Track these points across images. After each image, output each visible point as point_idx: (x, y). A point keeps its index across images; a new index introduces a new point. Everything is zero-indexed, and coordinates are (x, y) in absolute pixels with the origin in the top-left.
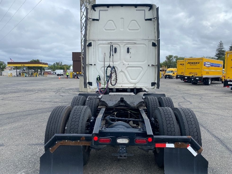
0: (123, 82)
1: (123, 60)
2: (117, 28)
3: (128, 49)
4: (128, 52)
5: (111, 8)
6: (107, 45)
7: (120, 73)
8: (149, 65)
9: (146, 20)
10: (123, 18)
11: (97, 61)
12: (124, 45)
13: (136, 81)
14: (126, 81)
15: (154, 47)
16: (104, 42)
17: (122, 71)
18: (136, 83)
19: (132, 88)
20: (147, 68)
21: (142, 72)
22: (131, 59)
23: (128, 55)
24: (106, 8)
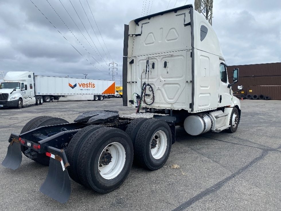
0: (160, 102)
1: (160, 77)
2: (156, 41)
3: (165, 63)
4: (165, 66)
5: (152, 19)
6: (144, 61)
7: (158, 91)
9: (186, 25)
10: (162, 28)
11: (138, 78)
12: (161, 58)
13: (173, 100)
14: (164, 101)
17: (160, 89)
18: (173, 104)
19: (169, 109)
20: (185, 85)
21: (180, 90)
22: (168, 74)
23: (165, 70)
24: (147, 21)
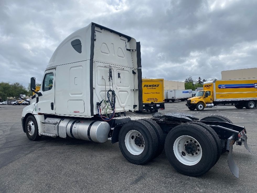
1: (116, 85)
2: (110, 52)
3: (119, 74)
4: (119, 77)
5: (103, 31)
6: (104, 69)
8: (131, 90)
9: (127, 50)
10: (113, 44)
12: (116, 69)
13: (124, 104)
15: (133, 74)
16: (102, 65)
18: (124, 107)
19: (122, 111)
20: (130, 92)
21: (128, 96)
22: (121, 83)
